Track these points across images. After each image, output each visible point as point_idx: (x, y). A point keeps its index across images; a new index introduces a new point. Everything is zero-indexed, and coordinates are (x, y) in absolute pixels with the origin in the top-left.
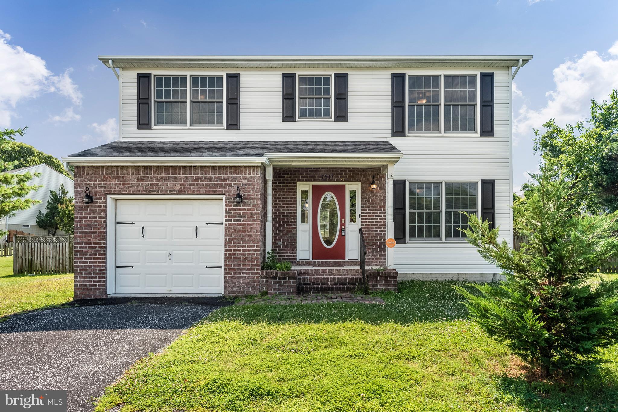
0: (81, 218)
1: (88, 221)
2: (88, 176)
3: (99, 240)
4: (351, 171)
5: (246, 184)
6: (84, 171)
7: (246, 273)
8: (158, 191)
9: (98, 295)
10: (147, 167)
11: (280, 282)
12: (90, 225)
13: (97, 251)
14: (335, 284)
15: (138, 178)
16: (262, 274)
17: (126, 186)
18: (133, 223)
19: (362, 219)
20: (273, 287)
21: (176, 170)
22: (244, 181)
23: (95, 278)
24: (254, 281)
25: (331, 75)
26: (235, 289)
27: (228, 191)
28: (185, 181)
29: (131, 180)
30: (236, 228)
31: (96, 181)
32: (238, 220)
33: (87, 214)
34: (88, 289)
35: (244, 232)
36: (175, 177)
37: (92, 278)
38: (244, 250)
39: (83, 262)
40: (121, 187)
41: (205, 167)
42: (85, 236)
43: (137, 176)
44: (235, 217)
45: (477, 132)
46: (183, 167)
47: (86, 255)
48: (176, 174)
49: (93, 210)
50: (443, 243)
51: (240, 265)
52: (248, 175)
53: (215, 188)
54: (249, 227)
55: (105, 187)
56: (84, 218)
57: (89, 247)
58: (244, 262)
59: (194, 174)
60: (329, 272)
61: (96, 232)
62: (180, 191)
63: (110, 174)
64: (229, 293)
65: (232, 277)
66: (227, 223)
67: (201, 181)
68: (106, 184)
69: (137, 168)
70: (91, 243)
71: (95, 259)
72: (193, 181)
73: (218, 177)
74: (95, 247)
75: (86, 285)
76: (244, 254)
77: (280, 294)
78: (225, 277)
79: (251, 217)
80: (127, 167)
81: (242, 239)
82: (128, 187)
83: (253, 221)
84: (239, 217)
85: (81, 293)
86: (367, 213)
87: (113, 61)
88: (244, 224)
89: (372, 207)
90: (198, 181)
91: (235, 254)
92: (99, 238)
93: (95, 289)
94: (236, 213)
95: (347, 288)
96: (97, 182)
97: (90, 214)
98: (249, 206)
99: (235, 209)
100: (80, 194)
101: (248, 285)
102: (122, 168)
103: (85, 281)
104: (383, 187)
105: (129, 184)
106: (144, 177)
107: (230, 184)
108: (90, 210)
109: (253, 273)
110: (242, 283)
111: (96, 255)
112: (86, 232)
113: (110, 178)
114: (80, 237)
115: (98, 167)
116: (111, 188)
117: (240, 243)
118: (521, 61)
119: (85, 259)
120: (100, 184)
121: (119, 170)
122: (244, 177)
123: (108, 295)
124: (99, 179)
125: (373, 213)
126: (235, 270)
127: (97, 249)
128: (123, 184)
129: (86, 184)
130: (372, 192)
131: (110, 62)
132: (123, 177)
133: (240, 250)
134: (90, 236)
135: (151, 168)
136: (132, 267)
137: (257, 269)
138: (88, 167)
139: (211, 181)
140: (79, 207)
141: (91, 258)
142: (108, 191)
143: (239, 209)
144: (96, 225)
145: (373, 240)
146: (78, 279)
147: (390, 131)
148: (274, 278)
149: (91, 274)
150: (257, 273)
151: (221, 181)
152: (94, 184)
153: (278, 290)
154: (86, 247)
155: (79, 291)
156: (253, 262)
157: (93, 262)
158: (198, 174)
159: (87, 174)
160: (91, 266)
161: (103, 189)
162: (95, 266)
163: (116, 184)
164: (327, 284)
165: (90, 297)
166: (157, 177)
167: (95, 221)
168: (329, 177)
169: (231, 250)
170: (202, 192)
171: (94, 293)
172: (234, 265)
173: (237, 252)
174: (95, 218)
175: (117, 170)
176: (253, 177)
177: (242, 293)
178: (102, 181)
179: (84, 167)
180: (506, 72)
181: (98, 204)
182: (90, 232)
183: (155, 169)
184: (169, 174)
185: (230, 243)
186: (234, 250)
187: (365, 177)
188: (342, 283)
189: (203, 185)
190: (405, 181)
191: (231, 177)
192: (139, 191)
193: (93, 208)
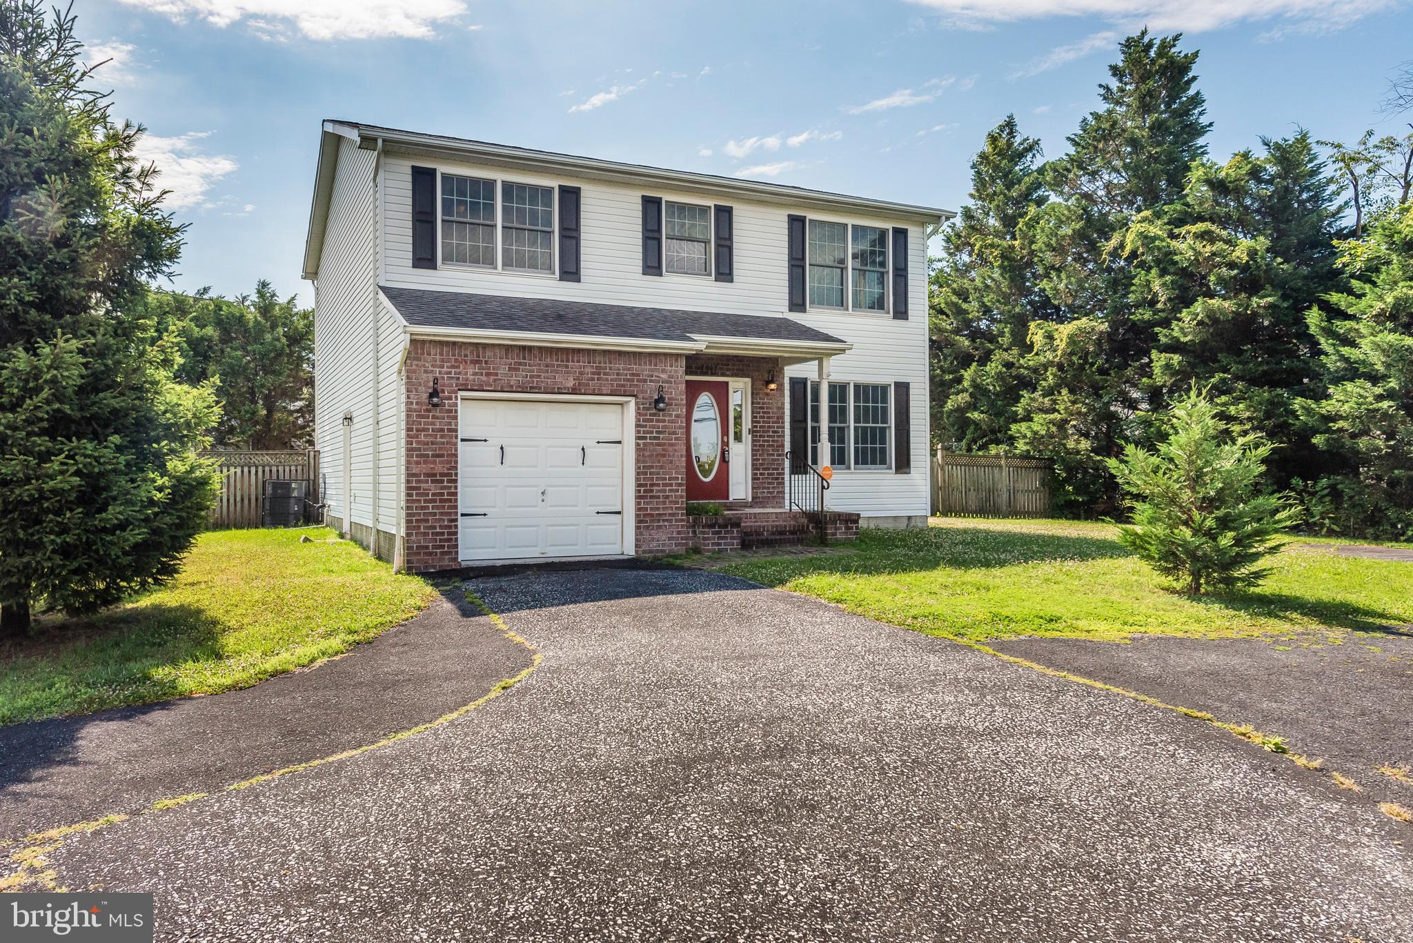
0: (418, 430)
1: (430, 435)
2: (429, 358)
3: (448, 469)
4: (741, 361)
5: (667, 382)
6: (423, 349)
7: (667, 520)
8: (540, 388)
9: (446, 563)
10: (524, 347)
11: (720, 532)
12: (433, 443)
13: (445, 488)
14: (773, 533)
15: (511, 364)
16: (688, 522)
17: (492, 378)
18: (485, 441)
19: (753, 436)
20: (709, 540)
21: (567, 354)
22: (664, 376)
23: (443, 534)
24: (679, 533)
25: (710, 207)
26: (653, 545)
27: (643, 392)
28: (581, 373)
29: (498, 368)
30: (654, 450)
31: (443, 367)
32: (655, 438)
33: (428, 423)
34: (431, 554)
35: (664, 456)
36: (567, 367)
37: (437, 534)
38: (664, 485)
39: (422, 508)
40: (484, 378)
41: (609, 351)
42: (425, 462)
43: (509, 361)
44: (652, 432)
45: (889, 313)
46: (579, 351)
47: (427, 495)
48: (568, 361)
49: (437, 418)
50: (852, 473)
51: (658, 509)
52: (669, 368)
53: (623, 386)
54: (671, 449)
55: (458, 378)
56: (424, 430)
57: (433, 482)
58: (664, 503)
59: (594, 363)
60: (755, 518)
61: (442, 456)
62: (573, 389)
63: (466, 356)
64: (644, 552)
65: (648, 527)
66: (641, 442)
67: (605, 374)
68: (459, 373)
69: (508, 348)
70: (435, 475)
71: (441, 501)
72: (593, 373)
73: (629, 369)
74: (442, 481)
75: (427, 547)
76: (665, 491)
77: (720, 551)
78: (637, 528)
79: (674, 433)
80: (493, 345)
81: (661, 467)
82: (495, 380)
83: (676, 439)
84: (657, 432)
85: (418, 561)
86: (761, 427)
87: (384, 141)
88: (664, 444)
89: (768, 418)
90: (599, 374)
91: (652, 491)
92: (448, 466)
93: (442, 553)
94: (654, 427)
95: (798, 539)
96: (445, 369)
97: (433, 424)
98: (671, 415)
99: (652, 421)
100: (416, 389)
101: (670, 539)
102: (485, 346)
103: (425, 540)
104: (781, 388)
105: (496, 374)
106: (520, 364)
107: (645, 381)
108: (433, 417)
109: (676, 521)
110: (663, 536)
111: (442, 494)
112: (427, 456)
113: (466, 362)
114: (418, 463)
115: (447, 343)
116: (467, 380)
117: (658, 474)
118: (944, 218)
119: (425, 501)
120: (450, 373)
121: (481, 350)
122: (663, 371)
123: (463, 563)
124: (449, 364)
125: (769, 427)
126: (652, 515)
127: (445, 484)
128: (488, 374)
129: (426, 372)
130: (767, 394)
131: (380, 142)
132: (486, 362)
133: (658, 485)
134: (434, 462)
135: (530, 348)
136: (485, 515)
137: (682, 514)
138: (431, 341)
139: (618, 374)
140: (415, 411)
141: (435, 501)
142: (462, 385)
143: (658, 421)
144: (443, 443)
145: (769, 469)
146: (414, 538)
147: (787, 303)
148: (712, 526)
149: (435, 527)
150: (682, 520)
151: (633, 375)
152: (440, 373)
153: (719, 544)
154: (427, 482)
155: (414, 558)
156: (677, 503)
157: (438, 508)
158: (600, 363)
159: (429, 354)
160: (435, 514)
161: (454, 382)
162: (441, 514)
163: (475, 374)
164: (763, 534)
165: (434, 567)
166: (540, 365)
167: (442, 437)
168: (711, 369)
169: (646, 485)
170: (605, 392)
171: (440, 560)
172: (651, 509)
173: (655, 488)
174: (442, 430)
175: (478, 350)
176: (676, 371)
177: (662, 551)
178: (453, 367)
179: (424, 342)
180: (921, 229)
181: (447, 407)
182: (433, 456)
183: (536, 352)
184: (557, 360)
185: (645, 473)
186: (652, 485)
187: (757, 371)
188: (781, 533)
189: (607, 379)
190: (806, 379)
191: (645, 369)
192: (512, 386)
193: (438, 414)
